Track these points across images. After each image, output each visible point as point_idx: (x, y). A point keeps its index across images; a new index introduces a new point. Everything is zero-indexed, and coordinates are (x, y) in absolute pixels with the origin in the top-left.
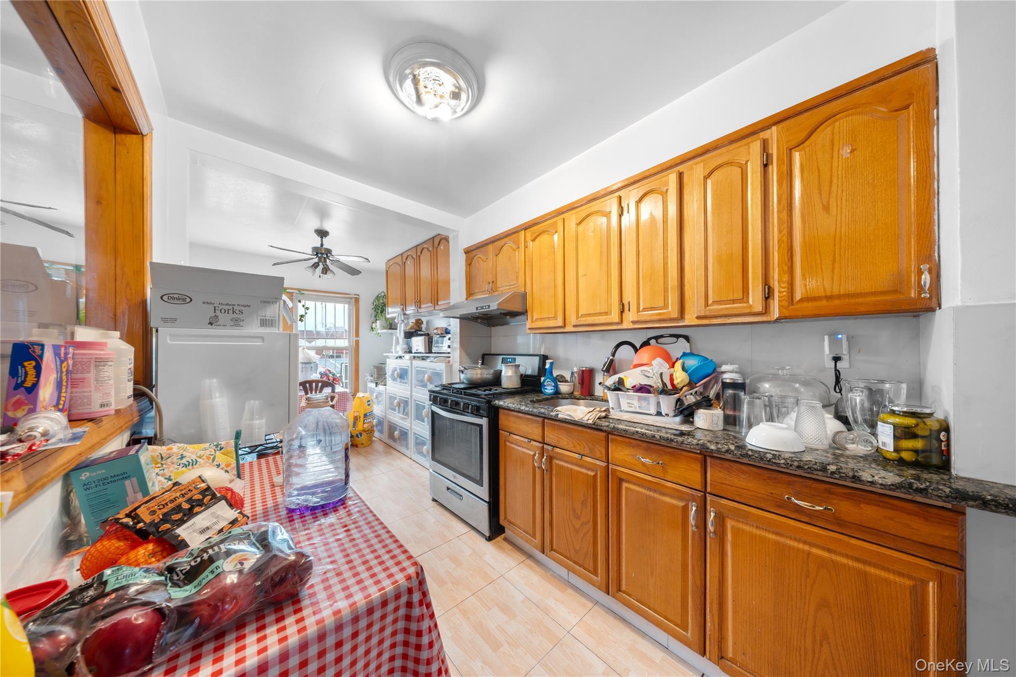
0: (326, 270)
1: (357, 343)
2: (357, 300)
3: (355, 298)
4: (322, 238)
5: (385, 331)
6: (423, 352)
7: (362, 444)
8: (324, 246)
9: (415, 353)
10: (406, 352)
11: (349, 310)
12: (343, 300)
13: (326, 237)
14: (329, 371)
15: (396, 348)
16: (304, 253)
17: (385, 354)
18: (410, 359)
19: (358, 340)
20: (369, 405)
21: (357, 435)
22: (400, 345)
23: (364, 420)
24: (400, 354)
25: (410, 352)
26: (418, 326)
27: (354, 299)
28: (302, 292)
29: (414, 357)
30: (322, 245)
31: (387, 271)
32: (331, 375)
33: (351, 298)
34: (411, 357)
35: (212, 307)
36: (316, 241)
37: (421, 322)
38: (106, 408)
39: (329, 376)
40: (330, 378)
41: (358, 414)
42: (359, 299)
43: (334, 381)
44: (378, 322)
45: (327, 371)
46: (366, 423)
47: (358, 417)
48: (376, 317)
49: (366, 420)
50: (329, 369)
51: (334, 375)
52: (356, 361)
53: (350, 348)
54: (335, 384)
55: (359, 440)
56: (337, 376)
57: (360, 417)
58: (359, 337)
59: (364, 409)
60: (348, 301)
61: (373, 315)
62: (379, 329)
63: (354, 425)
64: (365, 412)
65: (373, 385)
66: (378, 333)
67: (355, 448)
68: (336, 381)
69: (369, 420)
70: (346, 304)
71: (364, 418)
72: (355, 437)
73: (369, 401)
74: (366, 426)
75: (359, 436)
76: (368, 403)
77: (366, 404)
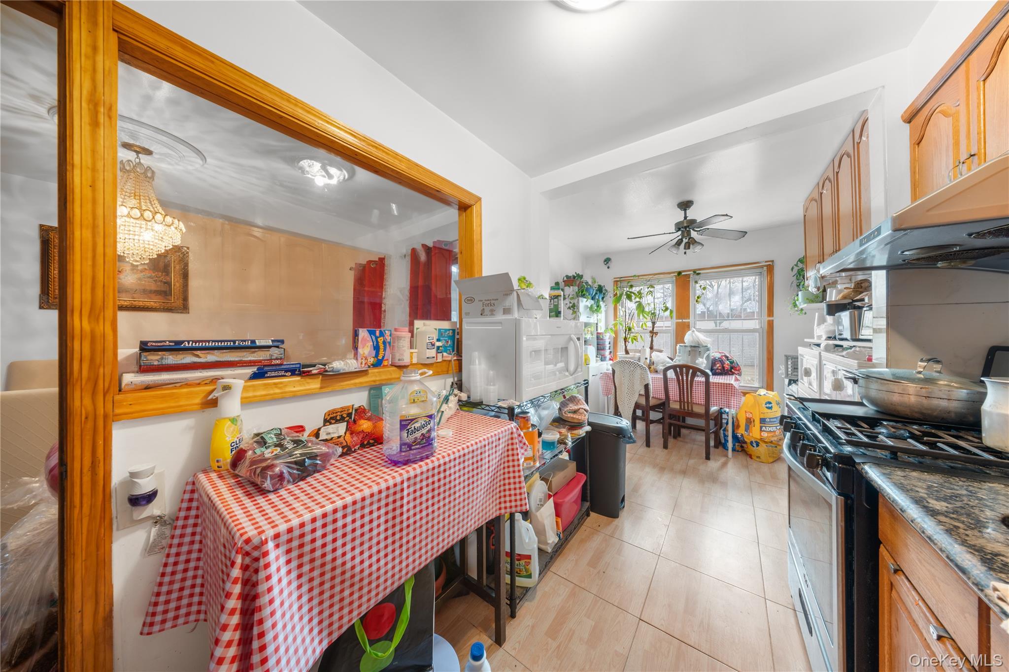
0: (691, 243)
1: (771, 325)
2: (770, 268)
3: (767, 266)
4: (685, 210)
6: (849, 337)
7: (758, 457)
8: (688, 219)
9: (838, 339)
11: (761, 283)
12: (747, 272)
13: (689, 207)
14: (727, 357)
15: (816, 332)
16: (665, 234)
17: (806, 340)
18: (823, 349)
19: (773, 321)
20: (769, 408)
21: (752, 442)
22: (822, 327)
23: (761, 427)
24: (822, 340)
27: (765, 268)
28: (697, 272)
29: (833, 346)
30: (685, 217)
31: (805, 216)
32: (727, 362)
33: (762, 267)
35: (482, 303)
36: (679, 216)
37: (867, 284)
38: (401, 362)
39: (725, 363)
40: (726, 366)
41: (751, 416)
42: (773, 266)
43: (733, 370)
44: (800, 293)
45: (724, 358)
46: (764, 431)
47: (752, 420)
48: (798, 286)
49: (765, 427)
50: (728, 355)
51: (732, 363)
52: (768, 347)
53: (761, 331)
54: (733, 374)
55: (753, 450)
56: (738, 364)
57: (754, 421)
58: (773, 316)
59: (759, 411)
60: (759, 270)
61: (795, 284)
62: (802, 303)
63: (747, 429)
64: (762, 417)
65: (787, 381)
66: (802, 310)
67: (749, 459)
68: (736, 370)
69: (771, 429)
70: (757, 275)
71: (761, 423)
72: (749, 445)
73: (770, 403)
74: (765, 435)
75: (755, 445)
76: (768, 405)
77: (764, 405)
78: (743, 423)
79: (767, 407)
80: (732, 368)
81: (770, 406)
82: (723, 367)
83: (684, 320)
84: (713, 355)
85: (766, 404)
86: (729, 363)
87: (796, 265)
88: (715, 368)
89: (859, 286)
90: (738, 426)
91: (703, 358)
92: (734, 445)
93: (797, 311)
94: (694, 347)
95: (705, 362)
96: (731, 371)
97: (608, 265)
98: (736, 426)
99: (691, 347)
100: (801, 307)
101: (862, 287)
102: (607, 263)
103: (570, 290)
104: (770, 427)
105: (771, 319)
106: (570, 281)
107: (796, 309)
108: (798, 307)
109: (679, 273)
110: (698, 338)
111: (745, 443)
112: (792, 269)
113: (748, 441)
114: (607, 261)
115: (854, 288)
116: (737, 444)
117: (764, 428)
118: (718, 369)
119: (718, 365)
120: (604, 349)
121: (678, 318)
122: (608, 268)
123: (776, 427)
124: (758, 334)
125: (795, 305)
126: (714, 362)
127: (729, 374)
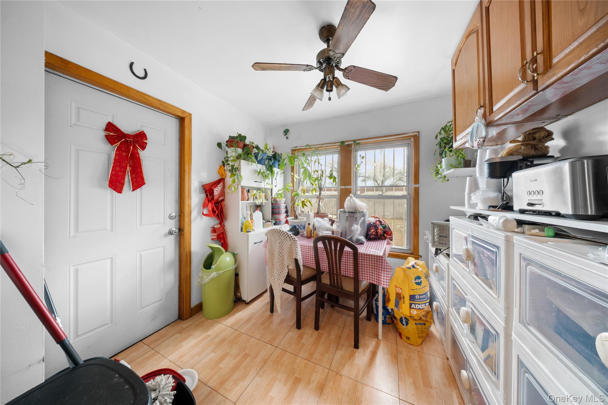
1: (417, 191)
2: (417, 139)
4: (328, 41)
5: (453, 170)
7: (408, 338)
9: (522, 212)
10: (493, 207)
11: (408, 153)
12: (402, 142)
14: (380, 222)
15: (470, 198)
17: (452, 207)
18: (505, 226)
19: (418, 188)
20: (419, 284)
21: (401, 318)
22: (479, 193)
23: (411, 304)
24: (480, 209)
25: (507, 207)
26: (535, 147)
28: (357, 142)
29: (520, 223)
32: (381, 227)
33: (410, 138)
34: (506, 221)
39: (378, 228)
40: (379, 231)
41: (400, 291)
42: (419, 137)
43: (385, 235)
44: (443, 160)
45: (378, 222)
46: (413, 308)
47: (402, 296)
48: (441, 154)
49: (415, 304)
50: (381, 220)
51: (384, 227)
52: (414, 213)
53: (408, 197)
54: (385, 238)
55: (402, 328)
56: (389, 229)
57: (404, 298)
58: (418, 184)
59: (409, 287)
60: (407, 142)
61: (438, 152)
62: (445, 170)
63: (397, 305)
64: (412, 293)
65: (433, 250)
66: (445, 177)
67: (398, 338)
68: (388, 235)
69: (420, 306)
70: (405, 146)
71: (410, 300)
72: (399, 321)
73: (419, 278)
74: (414, 312)
75: (404, 323)
76: (417, 281)
77: (413, 281)
78: (393, 297)
79: (416, 283)
80: (385, 232)
81: (419, 281)
82: (377, 233)
83: (346, 187)
84: (369, 219)
85: (415, 280)
86: (382, 227)
87: (440, 133)
88: (370, 233)
89: (531, 138)
90: (389, 300)
91: (357, 225)
92: (385, 318)
93: (441, 178)
94: (352, 213)
95: (360, 228)
96: (384, 236)
97: (287, 135)
98: (386, 300)
99: (349, 212)
100: (444, 174)
101: (534, 139)
102: (286, 134)
103: (232, 152)
104: (419, 304)
105: (417, 186)
106: (233, 141)
107: (440, 176)
108: (441, 174)
109: (343, 142)
110: (356, 205)
111: (396, 318)
112: (437, 137)
113: (398, 318)
114: (286, 132)
115: (524, 141)
116: (388, 316)
117: (413, 306)
118: (372, 234)
119: (372, 230)
120: (279, 213)
121: (341, 185)
122: (287, 138)
123: (425, 304)
124: (406, 200)
125: (437, 173)
126: (370, 226)
127: (382, 239)
